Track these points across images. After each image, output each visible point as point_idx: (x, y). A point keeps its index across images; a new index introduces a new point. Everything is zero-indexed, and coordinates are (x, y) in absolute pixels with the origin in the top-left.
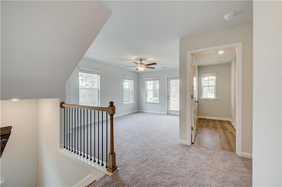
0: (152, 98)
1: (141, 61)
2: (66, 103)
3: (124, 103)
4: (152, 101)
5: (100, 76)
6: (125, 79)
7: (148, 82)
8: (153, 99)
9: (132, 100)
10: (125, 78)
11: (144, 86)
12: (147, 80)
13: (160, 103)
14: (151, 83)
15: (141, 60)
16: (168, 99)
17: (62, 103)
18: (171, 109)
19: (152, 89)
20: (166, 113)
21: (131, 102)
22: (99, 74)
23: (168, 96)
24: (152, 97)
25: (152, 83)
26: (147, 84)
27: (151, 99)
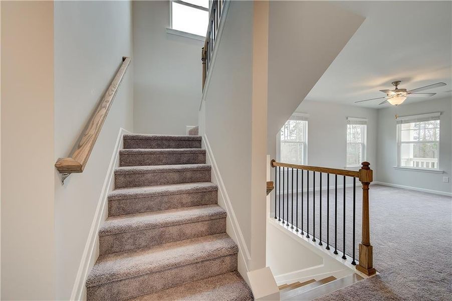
0: (411, 159)
1: (397, 85)
2: (277, 162)
3: (348, 166)
4: (411, 165)
5: (307, 122)
8: (415, 161)
10: (349, 123)
12: (401, 122)
14: (410, 127)
15: (396, 83)
17: (273, 161)
19: (412, 140)
22: (305, 119)
24: (412, 157)
26: (400, 130)
27: (408, 160)
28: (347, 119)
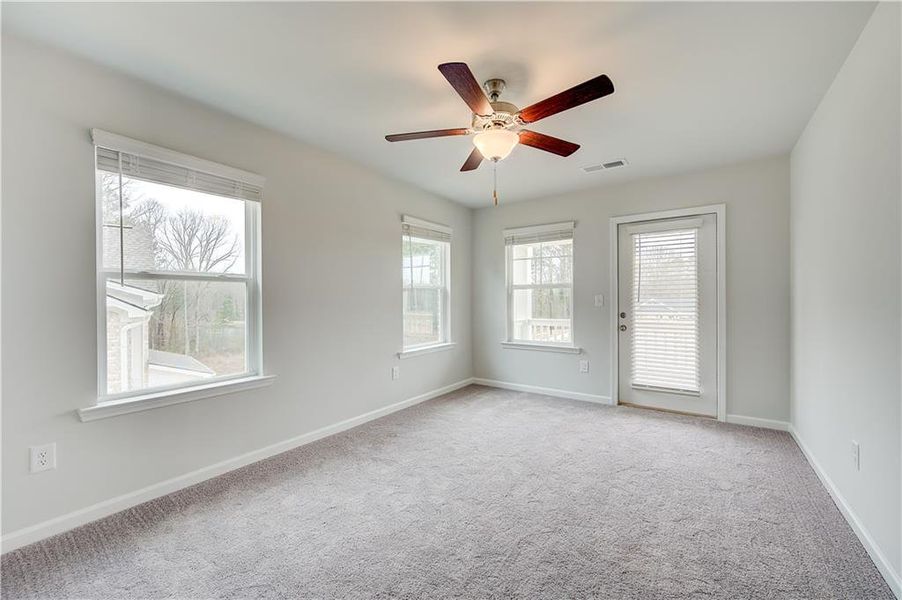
1: (496, 93)
3: (407, 348)
6: (409, 234)
7: (517, 250)
9: (445, 334)
10: (408, 230)
11: (499, 264)
12: (513, 241)
13: (581, 350)
14: (526, 252)
15: (495, 85)
16: (623, 328)
18: (639, 378)
19: (530, 281)
20: (610, 398)
21: (439, 343)
23: (623, 315)
25: (530, 254)
26: (511, 259)
28: (402, 220)
